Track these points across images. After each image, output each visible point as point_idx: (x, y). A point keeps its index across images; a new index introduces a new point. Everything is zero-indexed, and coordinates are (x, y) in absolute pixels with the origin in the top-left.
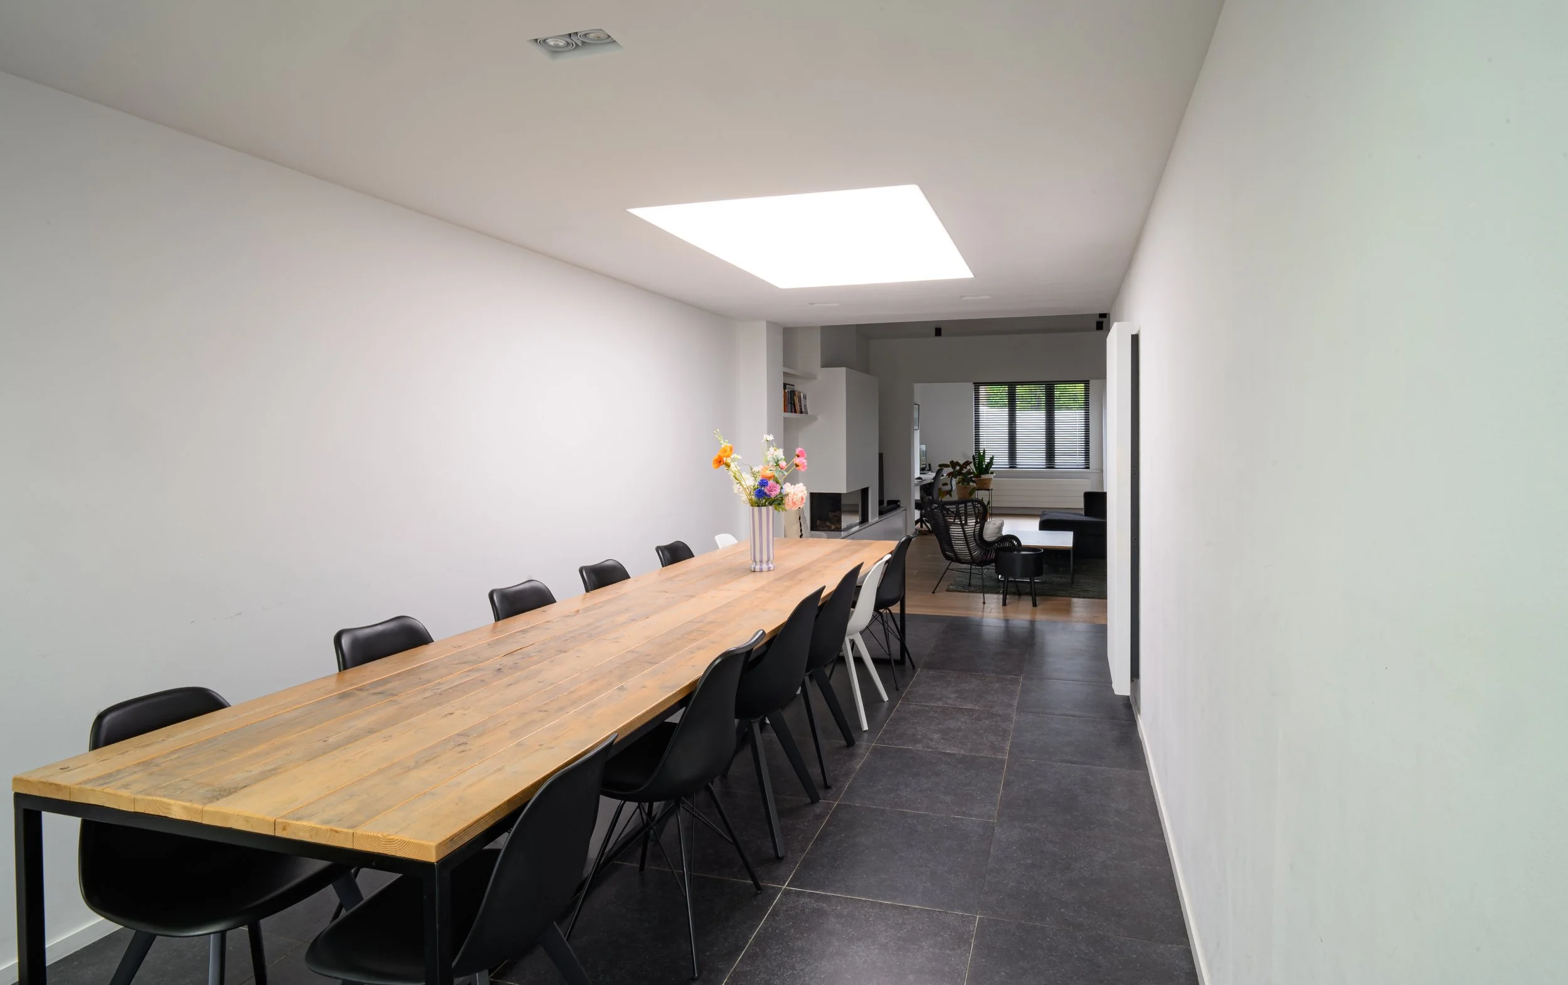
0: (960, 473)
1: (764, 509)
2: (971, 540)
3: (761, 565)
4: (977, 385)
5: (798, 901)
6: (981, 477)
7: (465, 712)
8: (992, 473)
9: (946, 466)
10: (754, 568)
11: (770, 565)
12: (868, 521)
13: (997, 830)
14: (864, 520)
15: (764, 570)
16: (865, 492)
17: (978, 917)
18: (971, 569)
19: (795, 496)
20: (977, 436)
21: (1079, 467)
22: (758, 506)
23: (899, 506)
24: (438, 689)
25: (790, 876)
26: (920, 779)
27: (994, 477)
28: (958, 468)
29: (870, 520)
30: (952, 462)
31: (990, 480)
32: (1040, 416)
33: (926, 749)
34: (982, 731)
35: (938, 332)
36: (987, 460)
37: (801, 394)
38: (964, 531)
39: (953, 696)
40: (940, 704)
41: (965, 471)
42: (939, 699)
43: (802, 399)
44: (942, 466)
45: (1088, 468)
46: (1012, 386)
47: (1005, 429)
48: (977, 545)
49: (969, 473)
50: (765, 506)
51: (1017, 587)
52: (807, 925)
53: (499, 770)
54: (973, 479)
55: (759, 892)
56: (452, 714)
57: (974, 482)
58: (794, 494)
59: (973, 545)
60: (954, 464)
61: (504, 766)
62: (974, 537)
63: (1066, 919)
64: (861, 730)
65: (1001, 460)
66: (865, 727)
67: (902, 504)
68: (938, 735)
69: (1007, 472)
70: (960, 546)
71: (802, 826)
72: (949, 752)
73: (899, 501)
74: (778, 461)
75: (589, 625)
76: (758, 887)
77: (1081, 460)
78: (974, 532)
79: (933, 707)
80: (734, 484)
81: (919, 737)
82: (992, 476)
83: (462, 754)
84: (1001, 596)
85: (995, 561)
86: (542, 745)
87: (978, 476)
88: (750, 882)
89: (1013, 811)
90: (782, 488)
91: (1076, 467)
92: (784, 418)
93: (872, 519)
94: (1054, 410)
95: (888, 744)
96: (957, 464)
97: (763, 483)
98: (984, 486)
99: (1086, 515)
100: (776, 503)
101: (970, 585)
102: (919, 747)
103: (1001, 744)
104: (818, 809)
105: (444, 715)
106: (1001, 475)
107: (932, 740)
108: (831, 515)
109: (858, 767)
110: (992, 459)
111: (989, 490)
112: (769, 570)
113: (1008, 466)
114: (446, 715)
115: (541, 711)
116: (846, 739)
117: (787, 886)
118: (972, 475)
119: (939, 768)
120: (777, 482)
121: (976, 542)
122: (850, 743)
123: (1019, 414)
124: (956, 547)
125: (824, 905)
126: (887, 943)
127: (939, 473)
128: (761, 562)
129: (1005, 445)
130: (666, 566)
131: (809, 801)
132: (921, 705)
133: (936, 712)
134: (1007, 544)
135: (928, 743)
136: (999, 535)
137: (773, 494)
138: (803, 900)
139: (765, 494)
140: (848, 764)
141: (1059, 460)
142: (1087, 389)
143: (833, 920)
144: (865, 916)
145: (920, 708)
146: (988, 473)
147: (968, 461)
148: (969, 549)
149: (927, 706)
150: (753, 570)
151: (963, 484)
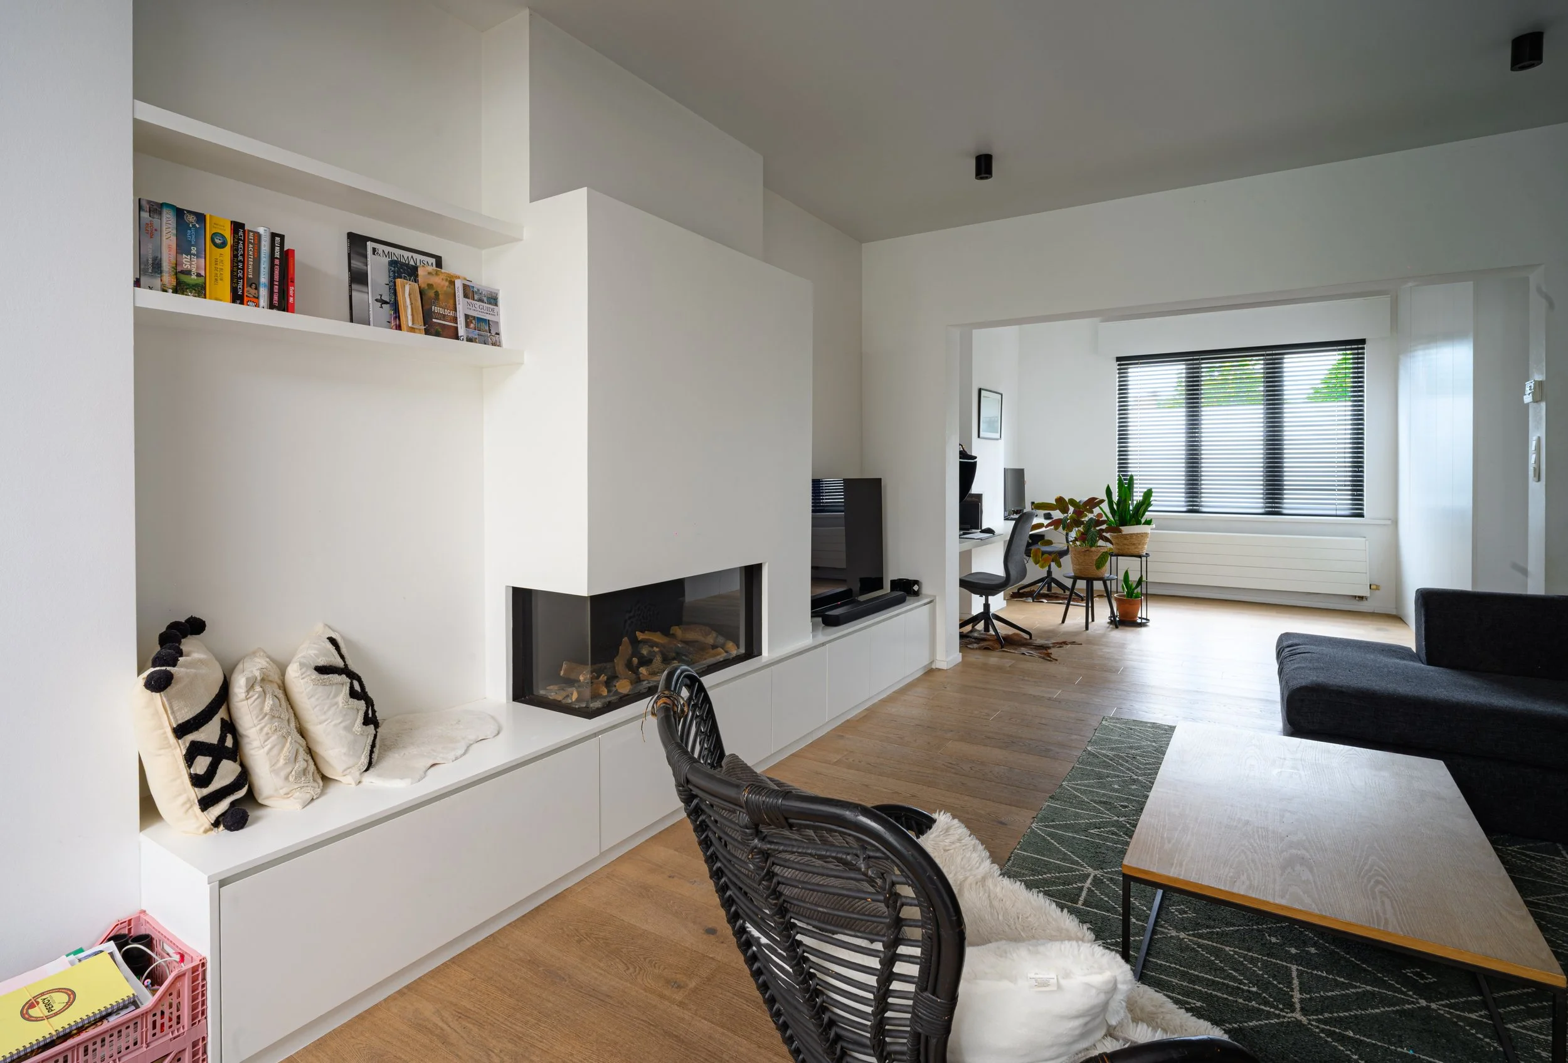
0: (1076, 522)
4: (1126, 361)
6: (1125, 531)
8: (1148, 522)
12: (760, 654)
16: (752, 576)
21: (1339, 513)
27: (1154, 530)
28: (1072, 511)
30: (1060, 500)
31: (1144, 535)
32: (1254, 415)
36: (1138, 497)
41: (1087, 517)
45: (1361, 516)
46: (1195, 361)
47: (1180, 440)
49: (1097, 521)
54: (1106, 534)
57: (1107, 540)
65: (1169, 498)
67: (927, 589)
69: (1184, 520)
73: (916, 582)
77: (1344, 502)
87: (1116, 528)
91: (1334, 512)
96: (1071, 502)
98: (1131, 549)
110: (1148, 494)
111: (1140, 557)
113: (1184, 511)
118: (1104, 527)
123: (1208, 411)
129: (1179, 471)
141: (1292, 501)
142: (1359, 358)
146: (1138, 523)
147: (1094, 499)
151: (1083, 544)
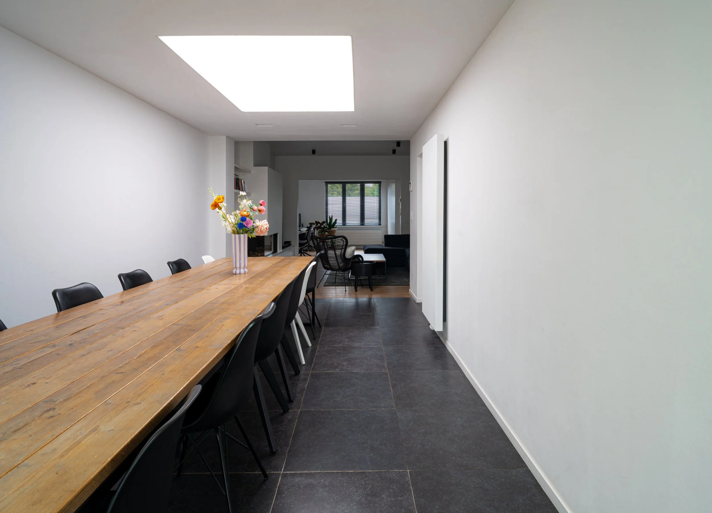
0: (320, 227)
1: (242, 235)
2: (339, 258)
3: (240, 270)
4: (327, 183)
5: (293, 480)
6: (331, 229)
7: (47, 381)
8: (336, 227)
9: (314, 224)
10: (236, 272)
11: (246, 270)
13: (399, 414)
14: (275, 251)
15: (242, 273)
16: (275, 236)
17: (408, 471)
18: (336, 274)
19: (262, 227)
20: (327, 209)
21: (376, 224)
22: (238, 234)
23: (290, 245)
24: (17, 364)
25: (283, 464)
26: (345, 389)
27: (337, 230)
28: (319, 225)
29: (278, 251)
31: (335, 231)
32: (358, 199)
33: (342, 371)
34: (369, 358)
35: (314, 152)
36: (333, 221)
37: (242, 181)
38: (335, 253)
39: (346, 340)
40: (341, 345)
41: (322, 226)
42: (340, 343)
43: (243, 183)
44: (311, 224)
45: (380, 225)
46: (344, 184)
47: (341, 206)
48: (342, 260)
49: (324, 227)
50: (242, 233)
51: (361, 282)
52: (305, 497)
53: (95, 430)
54: (327, 230)
55: (266, 479)
56: (34, 384)
57: (327, 232)
58: (262, 226)
59: (340, 260)
60: (317, 223)
61: (98, 426)
62: (341, 256)
63: (458, 464)
64: (301, 364)
65: (340, 222)
66: (304, 362)
67: (292, 243)
68: (346, 363)
69: (341, 227)
70: (333, 262)
71: (282, 429)
72: (355, 371)
73: (291, 242)
74: (251, 206)
75: (134, 309)
76: (266, 476)
77: (377, 221)
78: (341, 254)
79: (338, 347)
80: (222, 221)
81: (336, 365)
82: (336, 229)
83: (52, 419)
84: (354, 287)
85: (351, 268)
86: (129, 402)
87: (330, 228)
88: (258, 472)
89: (402, 401)
90: (254, 223)
91: (375, 224)
92: (235, 192)
93: (279, 251)
94: (364, 197)
95: (319, 371)
96: (319, 223)
97: (243, 219)
98: (332, 235)
99: (386, 246)
100: (249, 232)
101: (335, 283)
102: (337, 370)
103: (382, 364)
104: (289, 416)
105: (27, 385)
106: (340, 229)
107: (343, 365)
108: (258, 248)
109: (306, 386)
110: (336, 220)
112: (245, 273)
113: (342, 225)
114: (29, 385)
115: (119, 373)
116: (295, 371)
117: (284, 471)
118: (327, 228)
119: (353, 381)
120: (251, 219)
121: (342, 259)
122: (297, 372)
123: (348, 198)
124: (331, 262)
125: (312, 480)
126: (360, 499)
127: (309, 228)
128: (240, 268)
129: (341, 215)
130: (175, 274)
131: (282, 411)
132: (331, 347)
133: (340, 350)
134: (357, 260)
135: (342, 368)
136: (353, 255)
137: (250, 226)
138: (297, 480)
139: (244, 226)
140: (299, 385)
141: (366, 221)
142: (380, 186)
143: (320, 490)
144: (340, 483)
145: (331, 348)
146: (334, 227)
147: (324, 222)
148: (338, 262)
149: (334, 347)
150: (234, 273)
151: (321, 233)
